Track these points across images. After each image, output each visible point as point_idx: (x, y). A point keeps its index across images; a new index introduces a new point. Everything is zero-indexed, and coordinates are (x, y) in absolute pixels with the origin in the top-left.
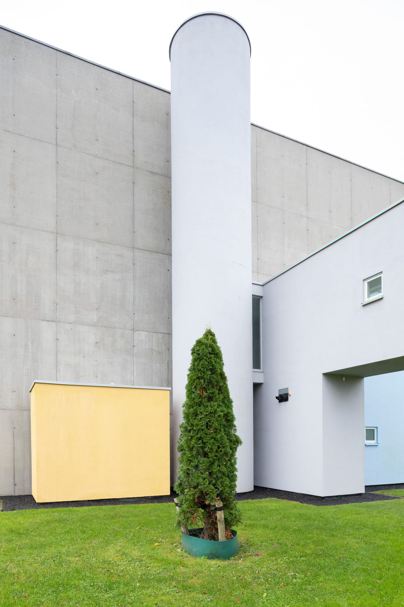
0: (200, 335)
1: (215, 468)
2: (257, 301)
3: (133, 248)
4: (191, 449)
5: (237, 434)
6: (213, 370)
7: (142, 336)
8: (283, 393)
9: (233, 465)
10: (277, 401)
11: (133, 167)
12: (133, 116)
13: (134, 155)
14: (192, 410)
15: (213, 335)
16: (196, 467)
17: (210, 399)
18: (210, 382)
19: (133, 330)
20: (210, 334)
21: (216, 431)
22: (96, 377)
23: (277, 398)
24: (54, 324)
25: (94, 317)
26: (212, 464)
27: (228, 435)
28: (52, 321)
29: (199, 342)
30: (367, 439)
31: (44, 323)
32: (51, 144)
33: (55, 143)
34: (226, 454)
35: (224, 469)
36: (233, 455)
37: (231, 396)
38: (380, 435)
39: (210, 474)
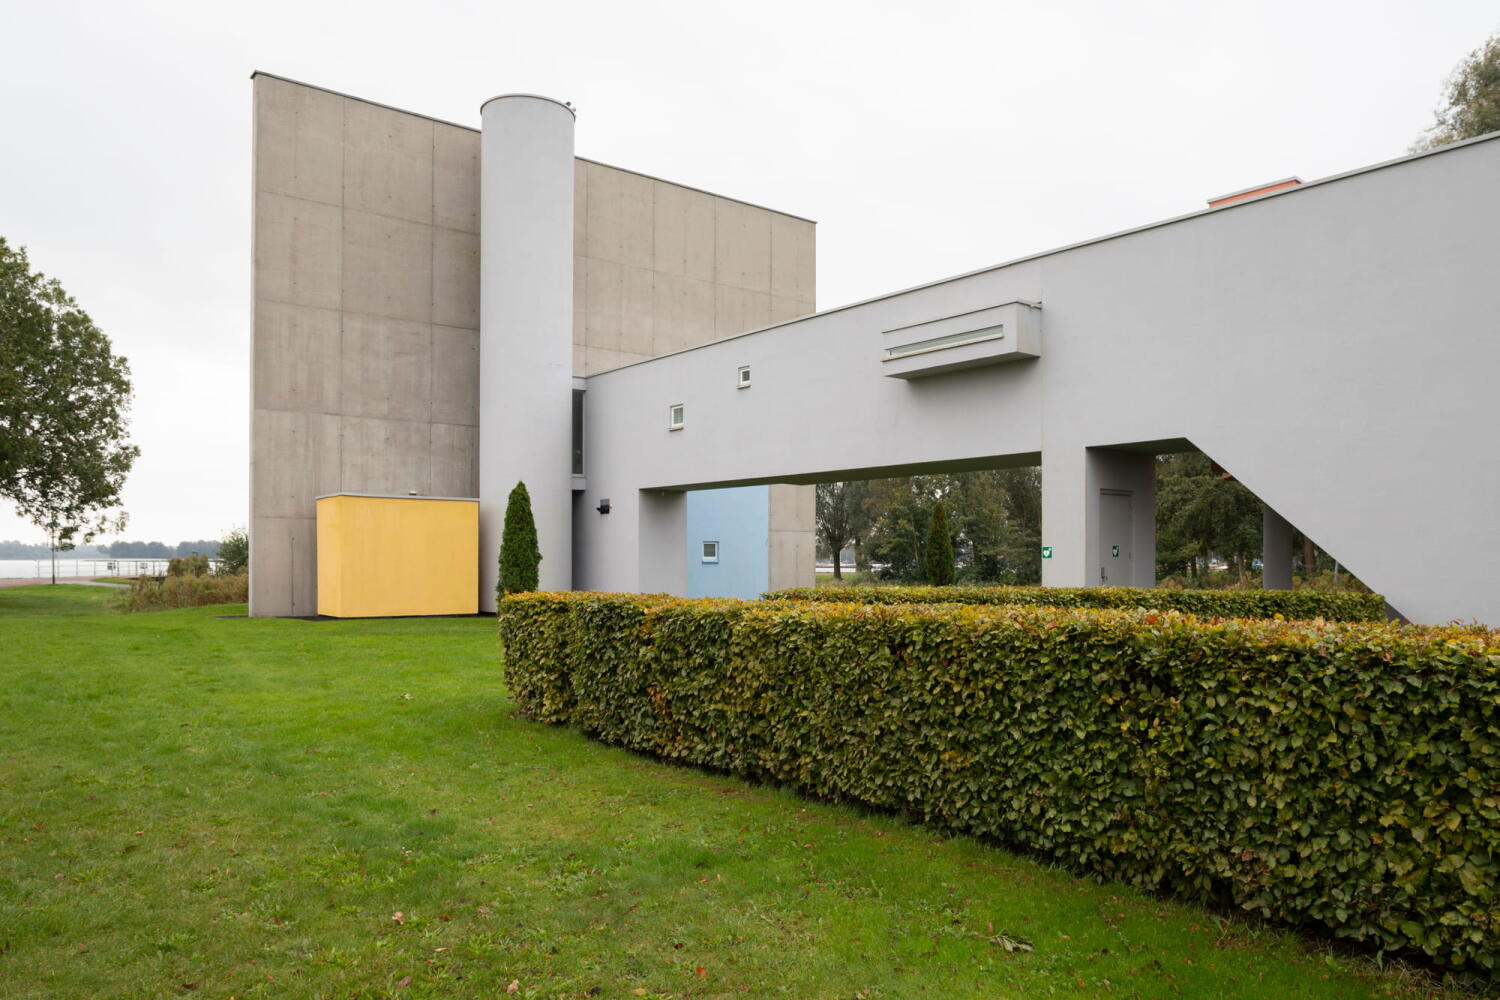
0: (514, 486)
1: (524, 574)
2: (578, 397)
3: (431, 324)
4: (508, 562)
5: (540, 552)
6: (523, 511)
7: (441, 429)
8: (604, 504)
9: (536, 572)
10: (598, 513)
11: (432, 226)
12: (433, 164)
13: (433, 212)
14: (509, 537)
15: (524, 485)
16: (512, 574)
17: (521, 529)
18: (521, 519)
19: (431, 423)
20: (521, 485)
21: (525, 551)
22: (387, 479)
23: (598, 509)
24: (337, 418)
25: (384, 408)
26: (522, 571)
27: (533, 553)
28: (337, 414)
29: (514, 491)
30: (706, 554)
31: (328, 417)
32: (337, 206)
33: (341, 205)
34: (531, 565)
35: (529, 575)
36: (536, 566)
37: (536, 526)
38: (721, 550)
39: (521, 578)
